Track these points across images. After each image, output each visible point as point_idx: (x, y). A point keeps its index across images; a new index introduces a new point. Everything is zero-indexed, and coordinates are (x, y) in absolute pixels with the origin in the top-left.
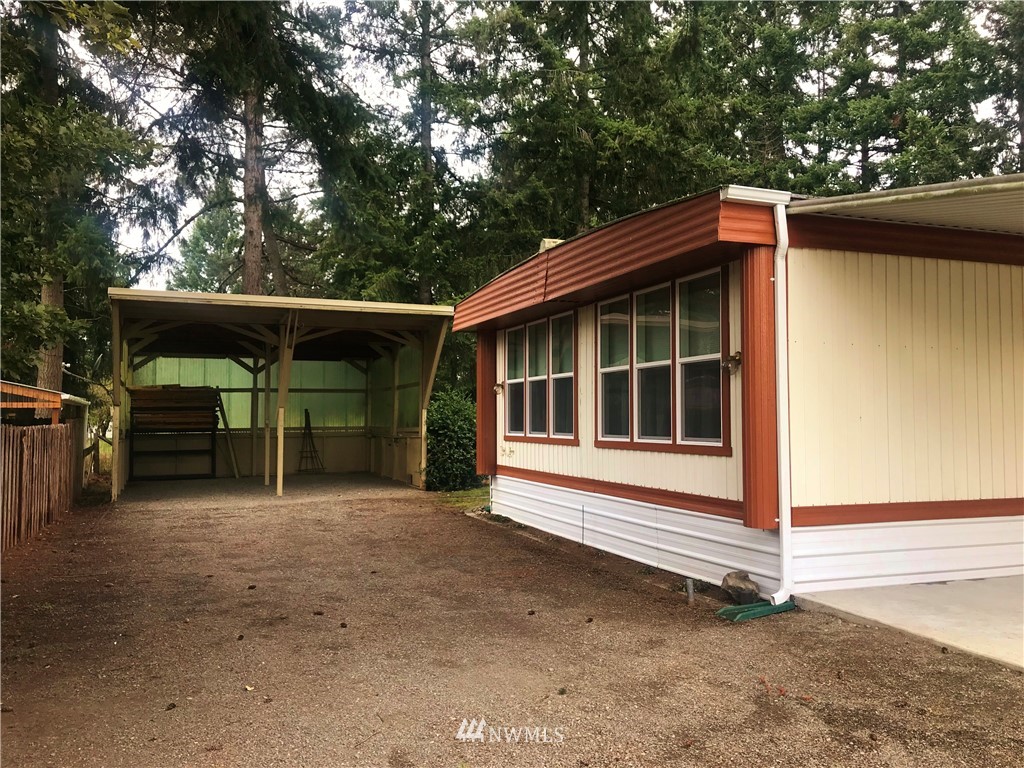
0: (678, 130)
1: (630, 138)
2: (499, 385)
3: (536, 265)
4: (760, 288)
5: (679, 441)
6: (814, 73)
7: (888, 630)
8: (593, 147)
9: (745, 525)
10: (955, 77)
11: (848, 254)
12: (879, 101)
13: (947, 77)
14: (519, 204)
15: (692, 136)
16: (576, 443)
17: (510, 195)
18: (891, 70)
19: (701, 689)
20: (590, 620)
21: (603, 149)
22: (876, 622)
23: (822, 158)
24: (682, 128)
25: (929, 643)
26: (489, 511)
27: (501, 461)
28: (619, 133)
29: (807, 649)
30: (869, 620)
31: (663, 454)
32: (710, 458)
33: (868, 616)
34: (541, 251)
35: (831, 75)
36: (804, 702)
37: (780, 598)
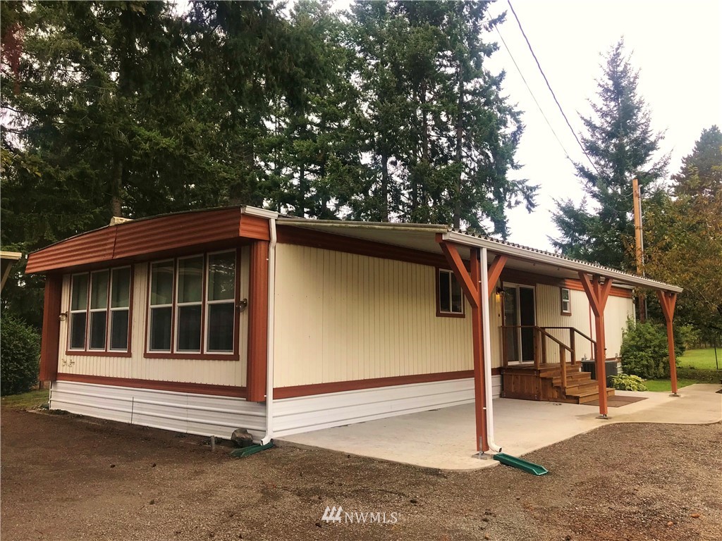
0: (189, 143)
1: (158, 144)
2: (63, 314)
3: (107, 233)
4: (261, 264)
5: (205, 352)
6: (273, 117)
7: (322, 450)
8: (130, 146)
9: (247, 400)
10: (351, 138)
11: (306, 248)
12: (311, 144)
13: (347, 137)
14: (70, 178)
15: (198, 148)
16: (129, 355)
17: (63, 172)
18: (317, 125)
19: (231, 491)
20: (154, 465)
21: (137, 149)
22: (317, 447)
23: (277, 172)
24: (192, 142)
25: (342, 454)
26: (48, 408)
27: (61, 370)
28: (149, 139)
29: (283, 465)
30: (313, 447)
31: (194, 361)
32: (225, 362)
33: (312, 445)
34: (111, 225)
35: (284, 121)
36: (285, 489)
37: (266, 441)
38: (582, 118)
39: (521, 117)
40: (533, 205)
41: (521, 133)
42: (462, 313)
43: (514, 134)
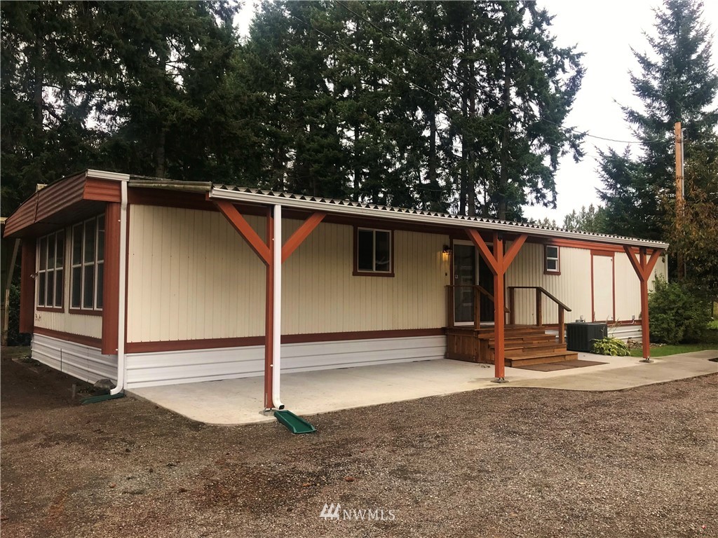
1: (184, 115)
2: (36, 274)
4: (112, 225)
9: (103, 352)
16: (63, 311)
26: (31, 357)
27: (35, 323)
37: (117, 390)
38: (637, 55)
39: (582, 60)
40: (581, 155)
41: (581, 77)
42: (390, 272)
43: (573, 79)
